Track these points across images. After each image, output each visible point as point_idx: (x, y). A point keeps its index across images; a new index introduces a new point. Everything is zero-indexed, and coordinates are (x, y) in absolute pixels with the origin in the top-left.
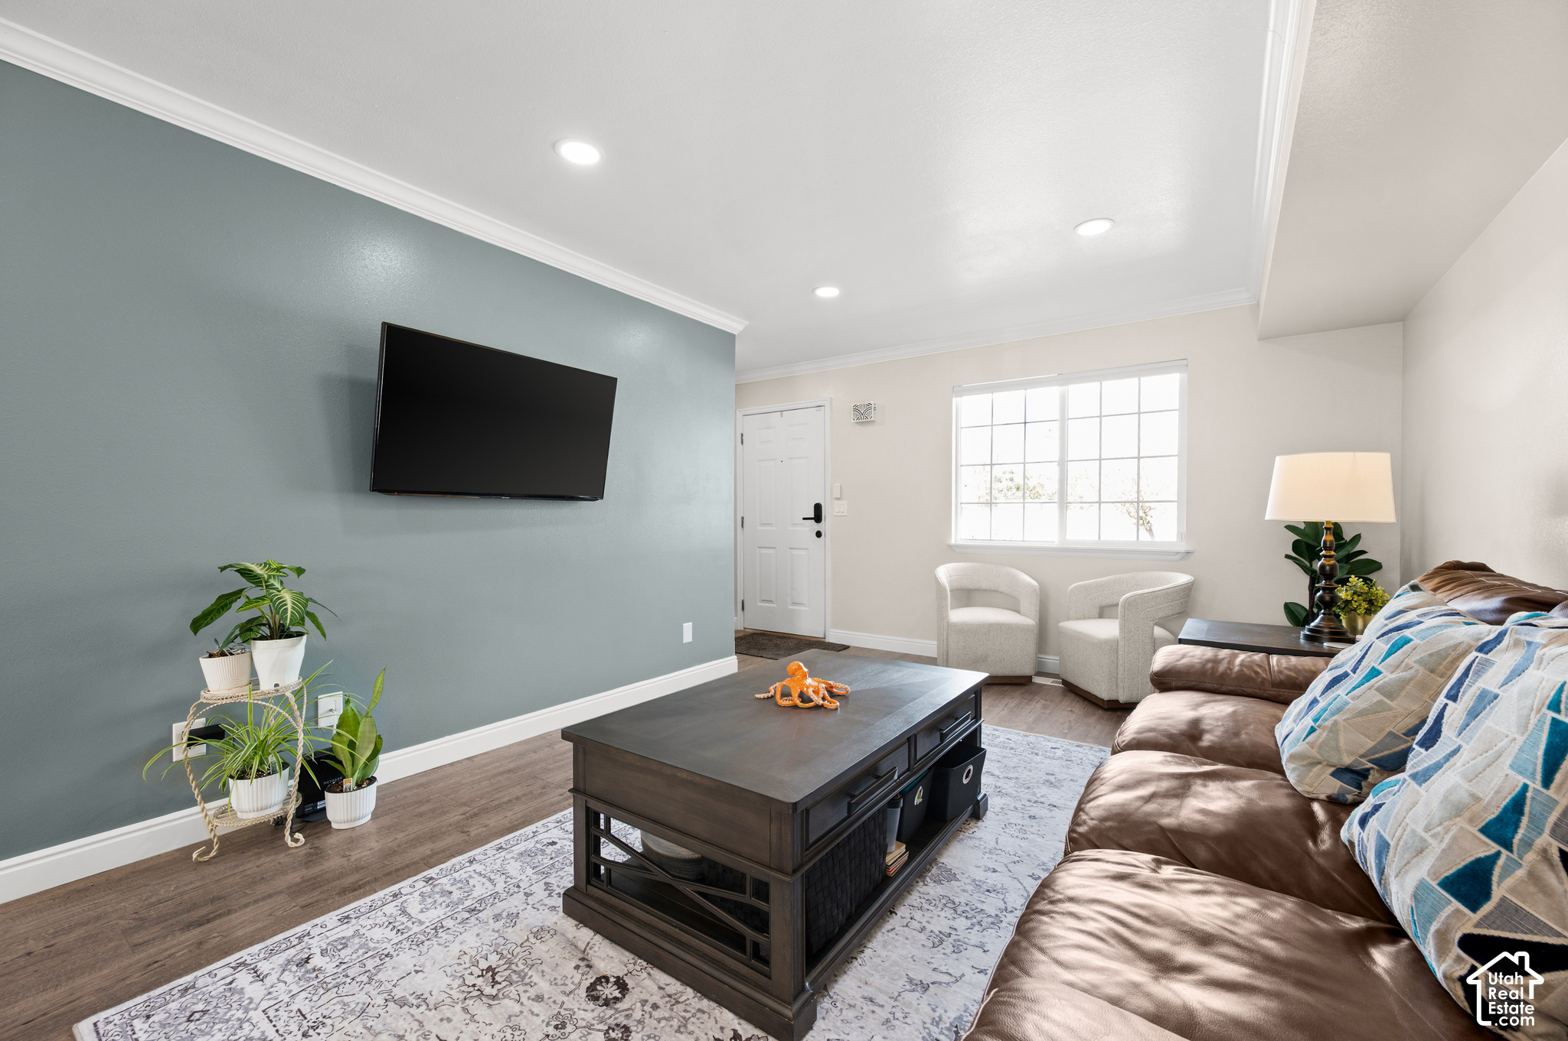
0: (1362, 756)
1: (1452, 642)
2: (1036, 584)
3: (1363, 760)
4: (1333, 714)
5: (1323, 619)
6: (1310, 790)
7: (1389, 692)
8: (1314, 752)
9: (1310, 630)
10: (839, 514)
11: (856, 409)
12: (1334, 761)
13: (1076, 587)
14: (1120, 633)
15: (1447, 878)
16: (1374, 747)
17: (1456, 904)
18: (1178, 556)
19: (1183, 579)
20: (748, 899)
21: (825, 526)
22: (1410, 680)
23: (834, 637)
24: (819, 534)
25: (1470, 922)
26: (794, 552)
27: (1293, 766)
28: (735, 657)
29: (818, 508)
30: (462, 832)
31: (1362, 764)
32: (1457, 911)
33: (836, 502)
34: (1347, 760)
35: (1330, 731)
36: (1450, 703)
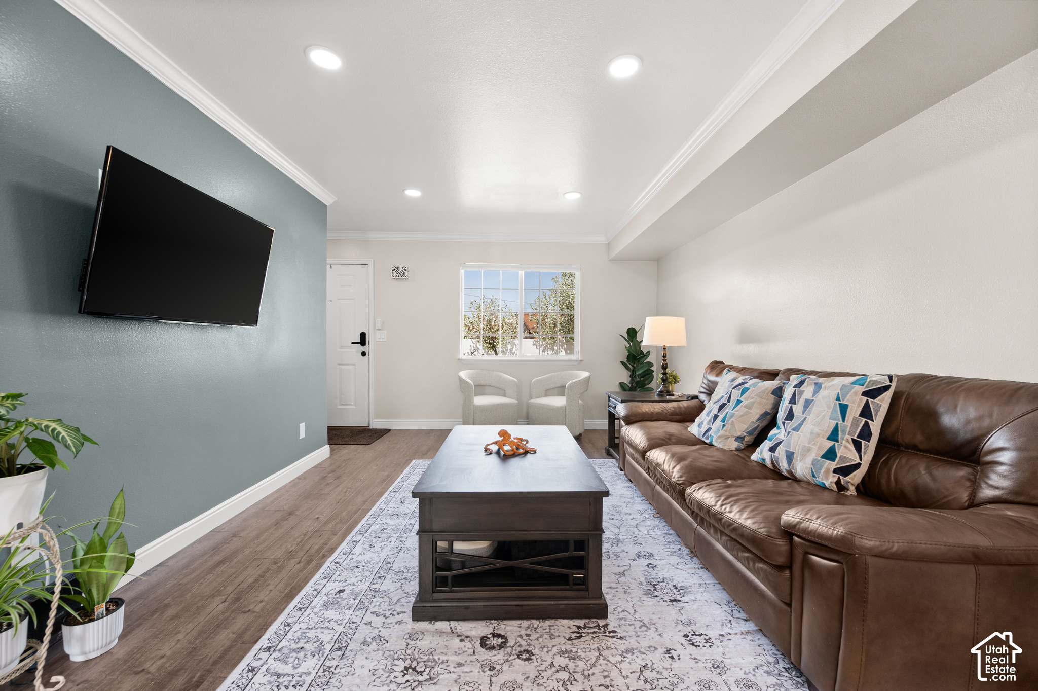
0: (743, 432)
1: (765, 388)
2: (516, 380)
3: (744, 433)
4: (730, 419)
5: (663, 387)
6: (729, 447)
7: (749, 407)
8: (727, 434)
9: (659, 392)
10: (380, 340)
11: (394, 269)
12: (735, 435)
13: (535, 381)
14: (567, 402)
15: (823, 455)
16: (748, 428)
17: (828, 462)
18: (577, 363)
19: (585, 374)
20: (572, 553)
21: (369, 348)
22: (755, 402)
23: (377, 424)
24: (364, 354)
25: (833, 465)
26: (342, 367)
27: (720, 440)
28: (328, 446)
29: (363, 335)
30: (245, 612)
31: (743, 434)
32: (829, 463)
33: (377, 331)
34: (739, 434)
35: (731, 425)
36: (793, 405)
